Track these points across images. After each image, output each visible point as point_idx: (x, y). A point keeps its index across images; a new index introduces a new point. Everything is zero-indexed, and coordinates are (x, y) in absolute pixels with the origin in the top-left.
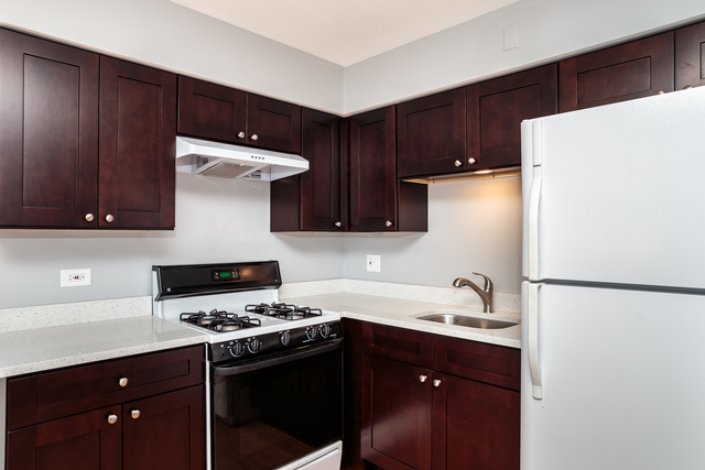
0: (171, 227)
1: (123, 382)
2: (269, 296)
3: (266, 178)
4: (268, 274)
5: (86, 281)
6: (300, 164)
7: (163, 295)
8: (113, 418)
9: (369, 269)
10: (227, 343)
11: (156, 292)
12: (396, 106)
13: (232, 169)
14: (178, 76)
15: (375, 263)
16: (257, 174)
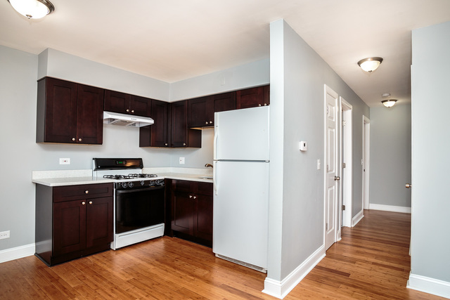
0: (101, 144)
1: (87, 192)
2: (139, 171)
3: (137, 125)
4: (138, 163)
5: (68, 163)
6: (150, 121)
7: (97, 169)
8: (84, 203)
9: (181, 163)
10: (121, 183)
11: (94, 167)
12: (188, 100)
13: (124, 123)
14: (104, 90)
15: (182, 160)
16: (134, 124)
